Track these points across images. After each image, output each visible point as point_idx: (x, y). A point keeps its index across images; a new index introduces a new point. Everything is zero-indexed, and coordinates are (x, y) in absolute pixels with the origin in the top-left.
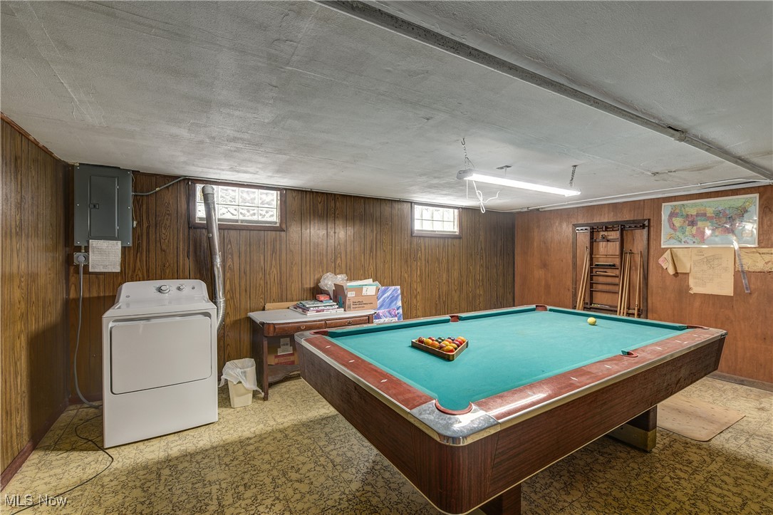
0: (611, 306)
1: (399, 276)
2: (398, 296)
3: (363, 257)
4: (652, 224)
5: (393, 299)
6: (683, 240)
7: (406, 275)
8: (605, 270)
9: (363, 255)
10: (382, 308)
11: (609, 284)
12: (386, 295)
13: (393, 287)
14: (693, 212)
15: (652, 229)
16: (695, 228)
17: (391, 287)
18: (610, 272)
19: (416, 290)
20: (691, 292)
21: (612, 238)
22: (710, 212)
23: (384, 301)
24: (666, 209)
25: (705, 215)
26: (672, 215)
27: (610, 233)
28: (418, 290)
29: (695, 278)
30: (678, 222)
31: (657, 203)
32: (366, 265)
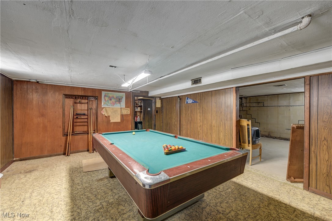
0: (83, 131)
4: (98, 98)
6: (108, 105)
8: (80, 116)
11: (82, 122)
14: (111, 96)
15: (99, 100)
16: (111, 101)
18: (83, 117)
20: (111, 122)
21: (83, 102)
22: (115, 96)
24: (103, 93)
25: (114, 97)
26: (105, 96)
27: (82, 100)
29: (111, 117)
30: (107, 98)
31: (100, 91)
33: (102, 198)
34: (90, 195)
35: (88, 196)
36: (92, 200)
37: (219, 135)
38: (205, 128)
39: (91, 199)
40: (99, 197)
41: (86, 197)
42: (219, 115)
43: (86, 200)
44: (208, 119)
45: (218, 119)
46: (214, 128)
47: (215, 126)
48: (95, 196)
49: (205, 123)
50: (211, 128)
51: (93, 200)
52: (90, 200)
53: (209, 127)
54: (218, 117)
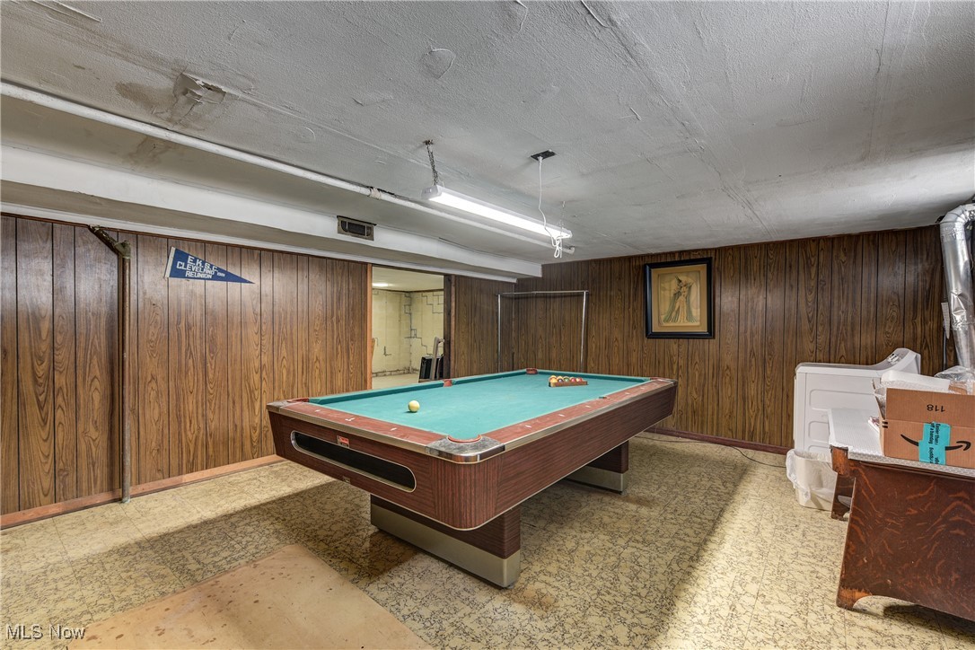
33: (612, 554)
34: (623, 579)
35: (628, 580)
36: (633, 565)
37: (331, 382)
38: (284, 371)
39: (632, 568)
40: (613, 559)
41: (635, 584)
42: (333, 326)
43: (643, 575)
44: (295, 342)
45: (329, 338)
46: (317, 364)
47: (321, 358)
48: (618, 566)
49: (284, 353)
50: (308, 368)
51: (629, 564)
52: (637, 567)
53: (300, 367)
54: (329, 333)
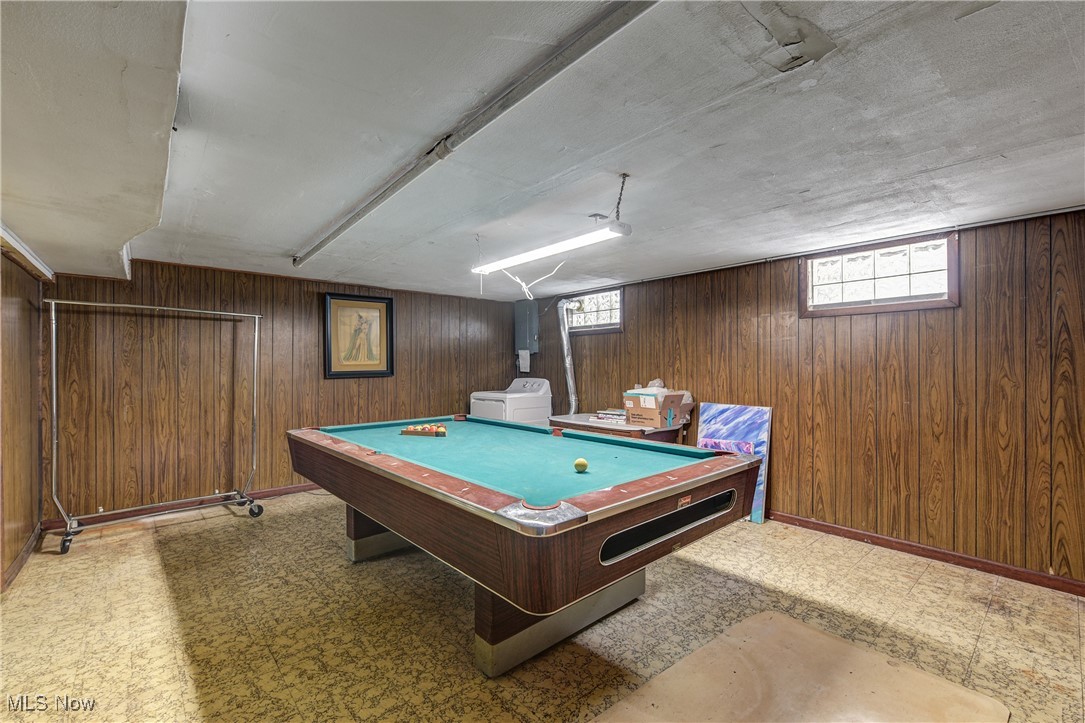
1: (773, 391)
2: (763, 423)
3: (709, 359)
5: (754, 427)
7: (788, 390)
9: (709, 356)
10: (733, 437)
12: (741, 419)
13: (756, 408)
17: (751, 408)
19: (813, 419)
23: (736, 427)
28: (818, 419)
32: (715, 371)
